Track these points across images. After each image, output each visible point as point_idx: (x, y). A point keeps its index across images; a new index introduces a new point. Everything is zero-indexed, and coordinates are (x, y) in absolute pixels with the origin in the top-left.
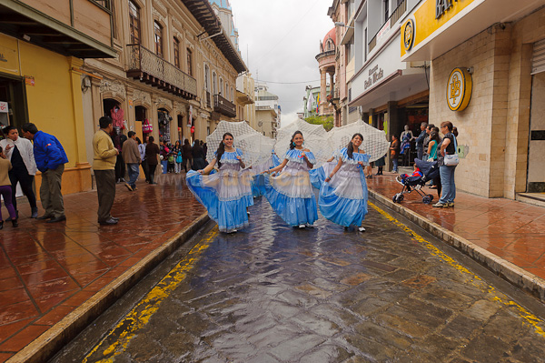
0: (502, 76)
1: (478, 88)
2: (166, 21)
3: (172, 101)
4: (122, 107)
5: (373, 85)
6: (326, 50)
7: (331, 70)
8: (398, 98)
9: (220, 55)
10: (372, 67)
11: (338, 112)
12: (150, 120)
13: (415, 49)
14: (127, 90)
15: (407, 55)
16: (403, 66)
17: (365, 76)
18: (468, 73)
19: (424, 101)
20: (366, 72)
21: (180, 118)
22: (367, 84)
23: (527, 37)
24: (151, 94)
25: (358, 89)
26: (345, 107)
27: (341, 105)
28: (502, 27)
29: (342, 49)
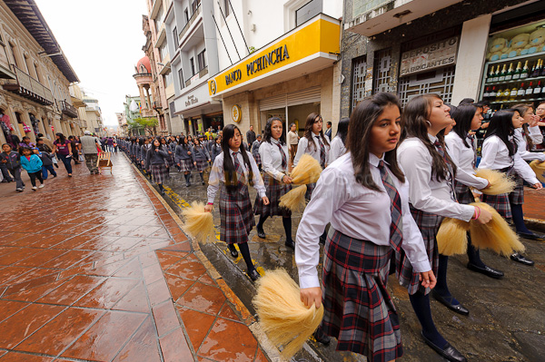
0: (251, 110)
1: (244, 114)
2: (14, 41)
3: (36, 107)
4: (6, 113)
5: (191, 106)
6: (141, 72)
7: (147, 86)
8: (206, 113)
9: (56, 67)
10: (190, 95)
11: (162, 116)
12: (26, 123)
13: (217, 94)
14: (7, 100)
15: (213, 96)
16: (211, 100)
17: (185, 99)
18: (239, 108)
19: (221, 116)
20: (186, 97)
21: (43, 119)
22: (188, 104)
23: (258, 97)
24: (22, 102)
25: (180, 106)
26: (168, 114)
27: (164, 112)
28: (250, 92)
29: (160, 77)
